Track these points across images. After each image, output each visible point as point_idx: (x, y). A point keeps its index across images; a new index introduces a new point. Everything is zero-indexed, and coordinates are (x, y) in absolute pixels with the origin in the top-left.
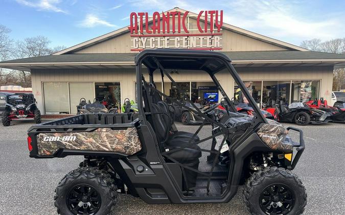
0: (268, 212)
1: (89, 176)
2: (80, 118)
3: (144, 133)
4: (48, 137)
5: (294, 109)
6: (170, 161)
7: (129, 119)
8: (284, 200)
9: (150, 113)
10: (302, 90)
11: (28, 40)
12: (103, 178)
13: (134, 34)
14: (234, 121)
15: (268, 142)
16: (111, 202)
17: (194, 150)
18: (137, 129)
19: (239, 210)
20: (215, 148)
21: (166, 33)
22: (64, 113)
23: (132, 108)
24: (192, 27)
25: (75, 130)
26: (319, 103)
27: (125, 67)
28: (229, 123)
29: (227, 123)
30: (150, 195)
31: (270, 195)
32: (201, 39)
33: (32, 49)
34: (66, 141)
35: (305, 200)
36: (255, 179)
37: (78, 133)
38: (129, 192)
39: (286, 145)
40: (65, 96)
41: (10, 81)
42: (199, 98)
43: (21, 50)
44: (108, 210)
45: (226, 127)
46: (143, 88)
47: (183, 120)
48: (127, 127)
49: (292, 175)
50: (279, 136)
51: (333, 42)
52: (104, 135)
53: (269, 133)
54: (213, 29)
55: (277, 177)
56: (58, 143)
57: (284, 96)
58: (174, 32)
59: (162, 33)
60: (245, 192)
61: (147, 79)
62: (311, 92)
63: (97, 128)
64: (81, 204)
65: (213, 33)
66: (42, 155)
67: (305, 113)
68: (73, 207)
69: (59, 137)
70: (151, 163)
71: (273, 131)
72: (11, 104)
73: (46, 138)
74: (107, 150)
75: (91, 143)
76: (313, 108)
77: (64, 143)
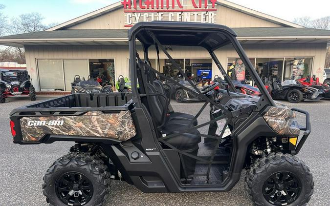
0: (272, 200)
1: (80, 163)
2: (71, 98)
3: (139, 117)
4: (33, 122)
5: (287, 86)
6: (167, 147)
7: (123, 99)
8: (289, 188)
9: (145, 95)
10: (294, 67)
11: (22, 15)
12: (95, 165)
13: (128, 10)
14: (237, 103)
15: (275, 126)
16: (104, 190)
17: (194, 136)
18: (132, 112)
19: (239, 196)
20: (216, 133)
21: (160, 9)
22: (59, 89)
23: (126, 85)
24: (186, 2)
25: (62, 113)
26: (311, 80)
27: (118, 44)
28: (231, 105)
29: (227, 104)
30: (146, 183)
31: (274, 183)
32: (196, 15)
33: (27, 25)
34: (53, 126)
35: (312, 188)
36: (259, 166)
37: (65, 117)
38: (123, 179)
39: (293, 130)
40: (60, 73)
41: (6, 57)
42: (193, 75)
43: (16, 27)
44: (101, 199)
45: (227, 108)
46: (137, 67)
47: (177, 98)
48: (121, 111)
49: (299, 162)
50: (286, 120)
51: (324, 19)
52: (94, 119)
53: (276, 117)
54: (208, 5)
55: (283, 164)
56: (44, 128)
57: (276, 73)
58: (168, 7)
59: (155, 9)
60: (247, 179)
61: (142, 56)
62: (303, 69)
63: (87, 112)
64: (71, 193)
65: (207, 8)
66: (26, 141)
67: (299, 91)
68: (64, 195)
69: (45, 122)
70: (147, 149)
71: (281, 115)
72: (6, 81)
73: (31, 123)
74: (98, 135)
75: (81, 128)
76: (305, 85)
77: (51, 127)
